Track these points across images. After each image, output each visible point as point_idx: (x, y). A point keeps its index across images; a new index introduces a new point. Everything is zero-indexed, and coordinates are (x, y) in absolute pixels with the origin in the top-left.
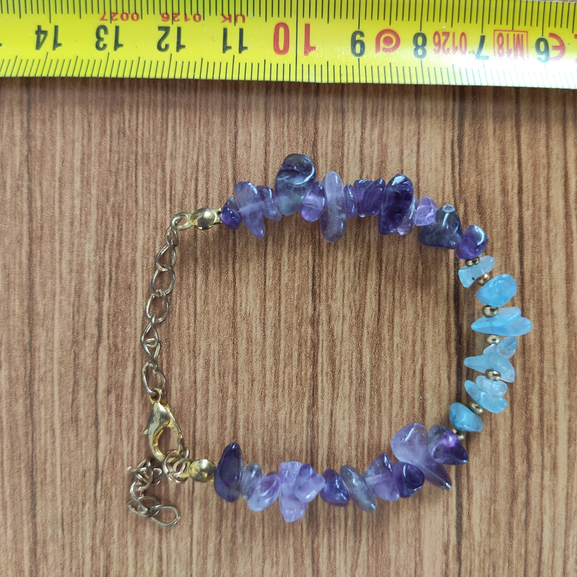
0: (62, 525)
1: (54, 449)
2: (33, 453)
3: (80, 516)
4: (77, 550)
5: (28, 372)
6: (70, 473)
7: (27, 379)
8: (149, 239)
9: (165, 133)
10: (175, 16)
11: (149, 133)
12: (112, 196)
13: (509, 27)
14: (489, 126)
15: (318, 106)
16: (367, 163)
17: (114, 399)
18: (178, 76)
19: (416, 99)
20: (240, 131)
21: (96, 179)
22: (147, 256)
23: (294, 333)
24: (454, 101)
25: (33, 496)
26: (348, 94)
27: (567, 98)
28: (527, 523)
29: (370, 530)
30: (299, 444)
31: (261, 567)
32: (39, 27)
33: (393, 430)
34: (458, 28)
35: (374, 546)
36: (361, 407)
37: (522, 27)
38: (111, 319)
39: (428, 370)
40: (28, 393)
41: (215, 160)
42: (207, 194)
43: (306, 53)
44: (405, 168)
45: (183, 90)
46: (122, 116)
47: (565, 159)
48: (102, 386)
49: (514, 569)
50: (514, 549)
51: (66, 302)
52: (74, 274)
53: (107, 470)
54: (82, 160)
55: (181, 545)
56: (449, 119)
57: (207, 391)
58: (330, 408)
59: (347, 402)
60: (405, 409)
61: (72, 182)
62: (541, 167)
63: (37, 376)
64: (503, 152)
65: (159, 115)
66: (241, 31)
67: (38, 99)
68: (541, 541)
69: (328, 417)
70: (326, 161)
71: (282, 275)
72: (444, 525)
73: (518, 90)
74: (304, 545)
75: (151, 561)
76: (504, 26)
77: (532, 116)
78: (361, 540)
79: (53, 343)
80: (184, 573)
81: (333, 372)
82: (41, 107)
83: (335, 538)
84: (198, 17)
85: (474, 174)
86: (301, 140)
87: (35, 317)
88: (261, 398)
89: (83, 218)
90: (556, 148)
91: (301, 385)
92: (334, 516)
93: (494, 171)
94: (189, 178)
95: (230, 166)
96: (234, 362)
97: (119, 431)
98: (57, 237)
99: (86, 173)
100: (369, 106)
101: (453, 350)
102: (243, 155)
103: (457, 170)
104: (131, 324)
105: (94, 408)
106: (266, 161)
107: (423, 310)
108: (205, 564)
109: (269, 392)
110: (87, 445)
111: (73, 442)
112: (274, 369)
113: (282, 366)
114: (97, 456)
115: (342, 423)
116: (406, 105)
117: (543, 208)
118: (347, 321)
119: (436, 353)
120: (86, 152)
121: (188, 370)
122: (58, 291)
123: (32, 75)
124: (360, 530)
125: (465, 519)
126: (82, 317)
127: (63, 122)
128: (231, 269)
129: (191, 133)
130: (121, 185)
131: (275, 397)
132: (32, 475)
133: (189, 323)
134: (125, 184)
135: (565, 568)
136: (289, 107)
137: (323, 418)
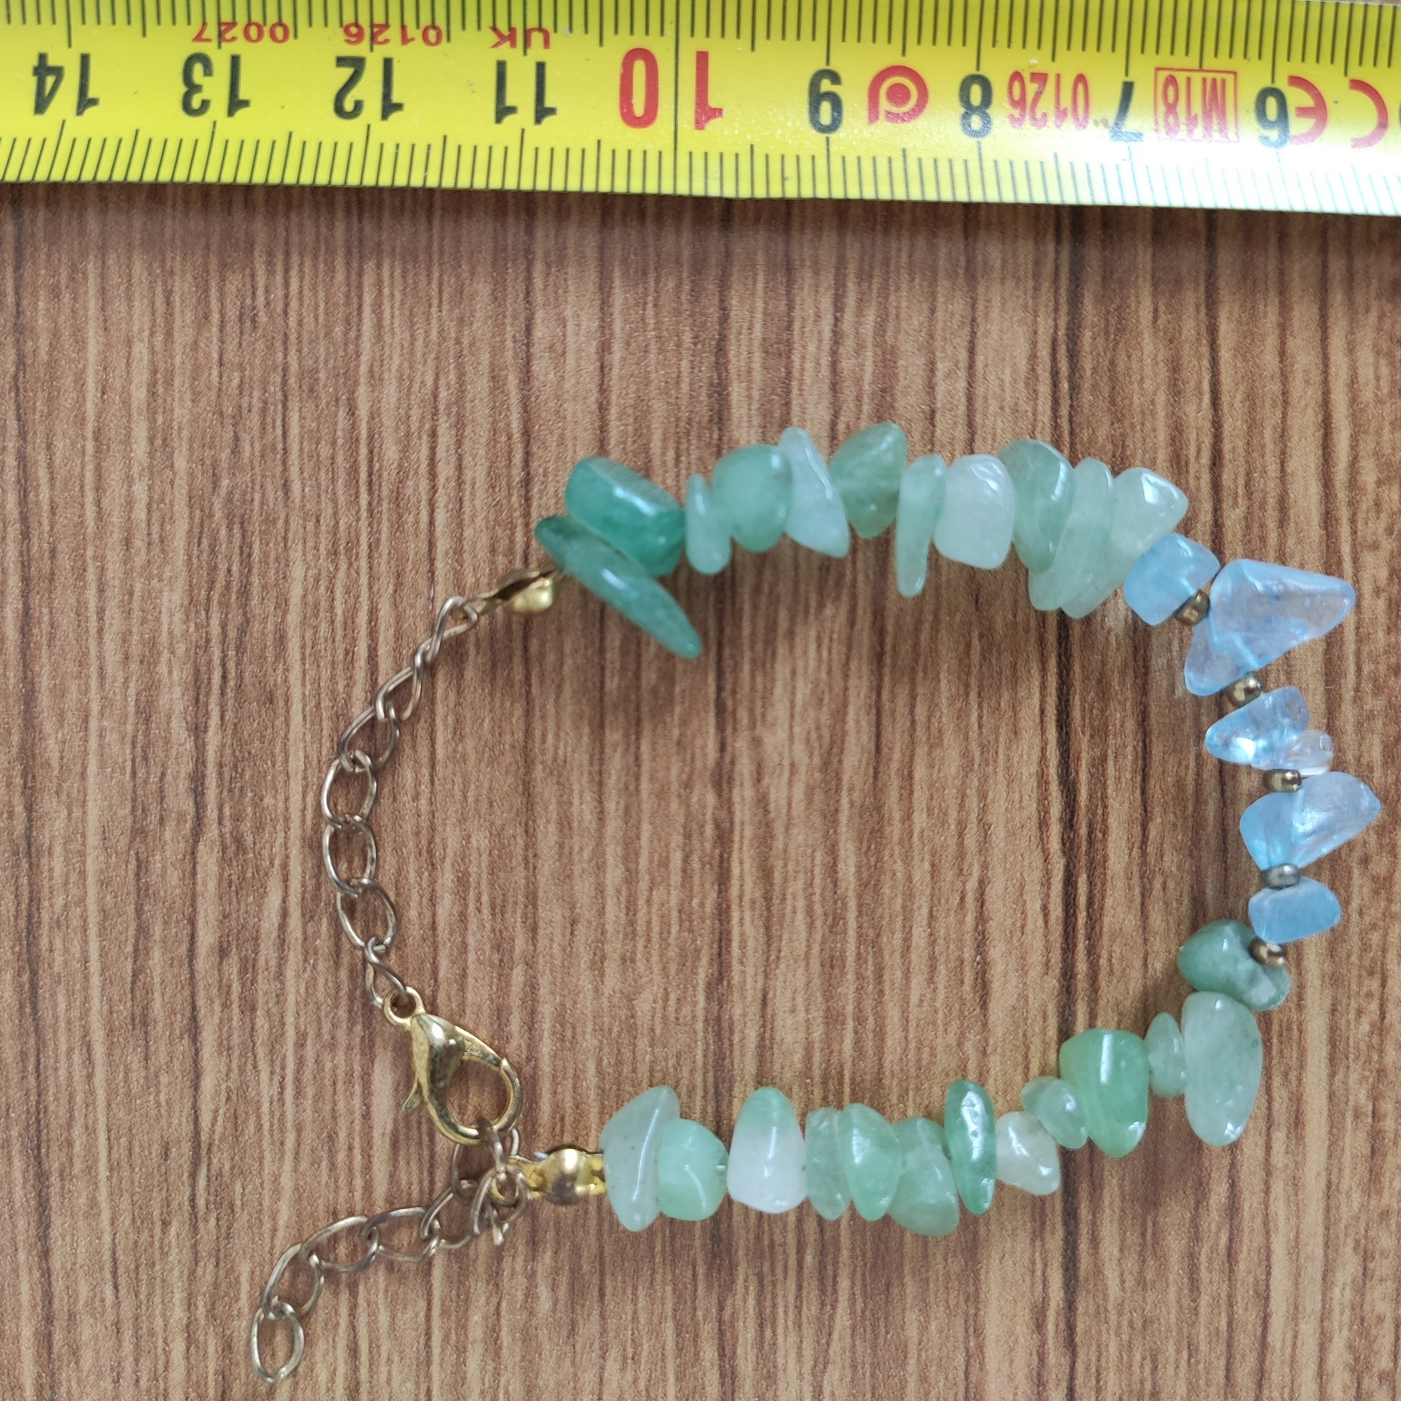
0: (114, 1274)
1: (91, 1092)
2: (38, 1102)
3: (157, 1254)
4: (152, 1333)
5: (24, 906)
6: (130, 1150)
7: (23, 923)
8: (317, 580)
9: (355, 319)
10: (377, 30)
11: (316, 319)
12: (224, 473)
13: (1193, 61)
14: (1143, 306)
15: (728, 254)
16: (848, 393)
17: (235, 970)
18: (385, 181)
19: (966, 238)
20: (539, 315)
21: (185, 433)
22: (313, 622)
23: (674, 806)
24: (1058, 240)
25: (43, 1205)
26: (802, 225)
27: (1331, 233)
28: (1231, 1256)
29: (859, 1276)
30: (685, 1073)
31: (596, 1370)
32: (42, 57)
33: (911, 1036)
34: (1069, 64)
35: (868, 1314)
36: (834, 982)
37: (1223, 62)
38: (227, 776)
39: (995, 892)
40: (25, 957)
41: (479, 386)
42: (460, 468)
43: (699, 124)
44: (939, 405)
45: (399, 212)
46: (248, 280)
47: (1325, 382)
48: (207, 938)
49: (1201, 1366)
50: (1203, 1319)
51: (115, 736)
52: (134, 667)
53: (221, 1141)
54: (152, 385)
55: (405, 1318)
56: (1046, 286)
57: (464, 947)
58: (760, 985)
59: (801, 971)
60: (941, 986)
61: (127, 440)
62: (1268, 402)
63: (45, 916)
64: (1175, 367)
65: (340, 276)
66: (541, 67)
67: (40, 235)
68: (1267, 1298)
69: (754, 1009)
70: (749, 389)
71: (644, 666)
72: (1033, 1263)
73: (1211, 217)
74: (700, 1313)
75: (330, 1358)
76: (1179, 60)
77: (1245, 278)
78: (836, 1301)
79: (84, 836)
80: (410, 1386)
81: (767, 898)
82: (49, 255)
83: (774, 1298)
84: (435, 34)
85: (1106, 419)
86: (687, 338)
87: (40, 773)
88: (593, 962)
89: (155, 529)
90: (1304, 358)
91: (691, 931)
92: (772, 1245)
93: (1153, 413)
94: (414, 427)
95: (514, 399)
96: (527, 878)
97: (249, 1047)
98: (91, 575)
99: (160, 419)
100: (853, 253)
101: (1055, 845)
102: (546, 375)
103: (1064, 411)
104: (275, 788)
105: (187, 993)
106: (603, 389)
107: (983, 748)
108: (461, 1363)
109: (614, 948)
110: (171, 1084)
111: (137, 1075)
112: (624, 893)
113: (643, 885)
114: (195, 1108)
115: (789, 1022)
116: (943, 251)
117: (1272, 501)
118: (802, 776)
119: (1014, 852)
120: (161, 366)
121: (415, 896)
122: (95, 708)
123: (26, 177)
124: (835, 1277)
125: (1084, 1246)
126: (156, 771)
127: (103, 291)
128: (518, 654)
129: (419, 320)
130: (247, 448)
131: (627, 960)
132: (37, 1155)
133: (417, 783)
134: (257, 446)
135: (1322, 1362)
136: (658, 256)
137: (742, 1009)
